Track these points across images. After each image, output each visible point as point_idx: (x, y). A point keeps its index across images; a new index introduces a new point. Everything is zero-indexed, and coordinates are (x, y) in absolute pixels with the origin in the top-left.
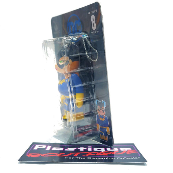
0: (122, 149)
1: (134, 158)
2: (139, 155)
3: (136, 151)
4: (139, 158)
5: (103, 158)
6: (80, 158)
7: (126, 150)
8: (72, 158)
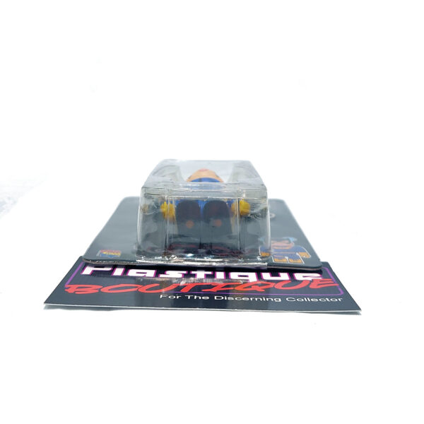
0: (298, 276)
1: (328, 299)
2: (340, 292)
3: (334, 283)
4: (339, 300)
5: (251, 299)
6: (195, 297)
7: (310, 279)
8: (178, 297)
